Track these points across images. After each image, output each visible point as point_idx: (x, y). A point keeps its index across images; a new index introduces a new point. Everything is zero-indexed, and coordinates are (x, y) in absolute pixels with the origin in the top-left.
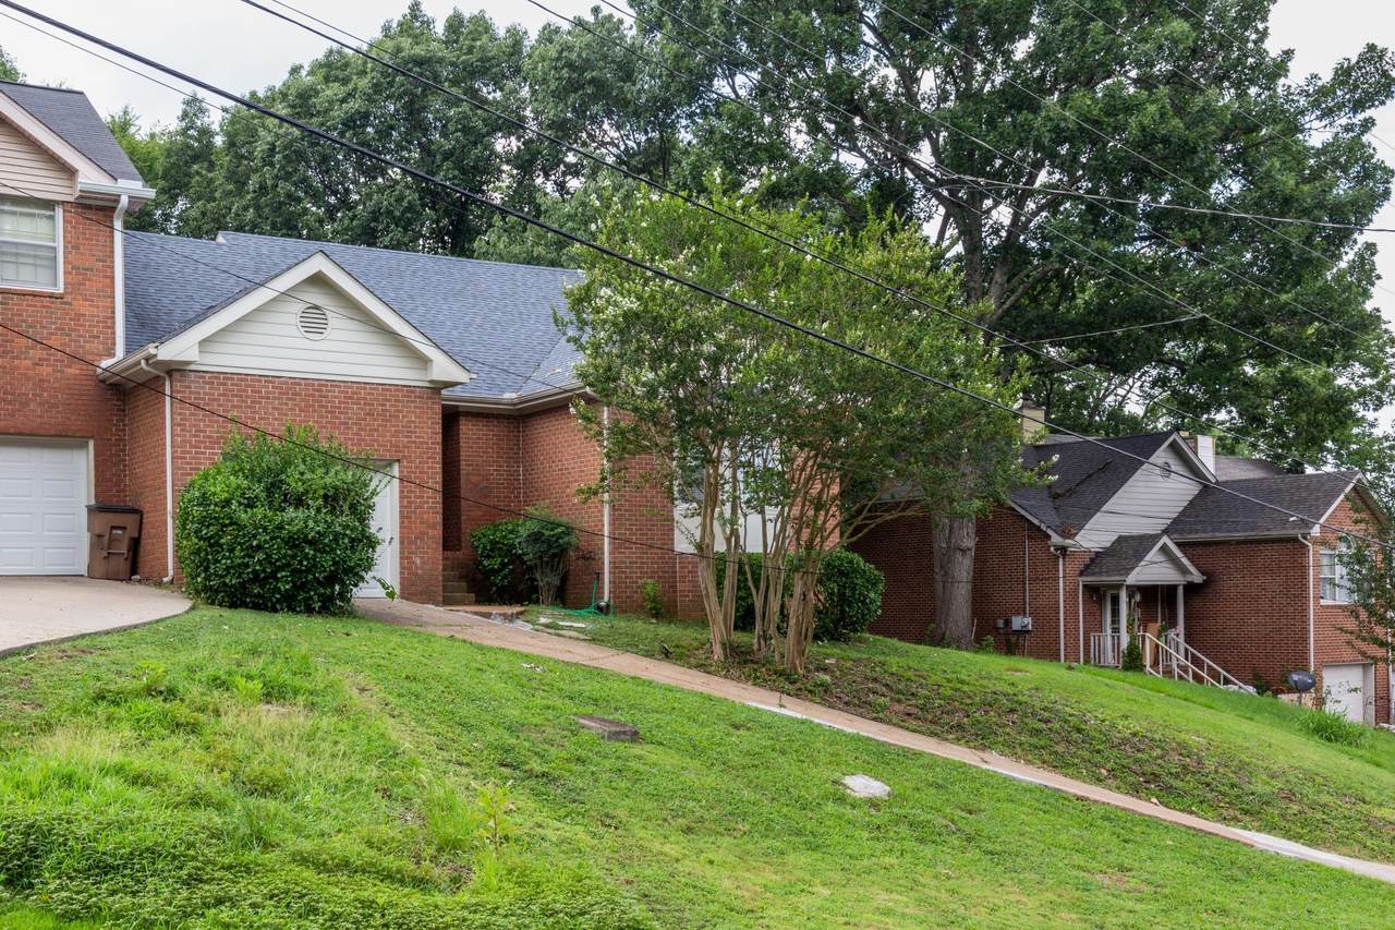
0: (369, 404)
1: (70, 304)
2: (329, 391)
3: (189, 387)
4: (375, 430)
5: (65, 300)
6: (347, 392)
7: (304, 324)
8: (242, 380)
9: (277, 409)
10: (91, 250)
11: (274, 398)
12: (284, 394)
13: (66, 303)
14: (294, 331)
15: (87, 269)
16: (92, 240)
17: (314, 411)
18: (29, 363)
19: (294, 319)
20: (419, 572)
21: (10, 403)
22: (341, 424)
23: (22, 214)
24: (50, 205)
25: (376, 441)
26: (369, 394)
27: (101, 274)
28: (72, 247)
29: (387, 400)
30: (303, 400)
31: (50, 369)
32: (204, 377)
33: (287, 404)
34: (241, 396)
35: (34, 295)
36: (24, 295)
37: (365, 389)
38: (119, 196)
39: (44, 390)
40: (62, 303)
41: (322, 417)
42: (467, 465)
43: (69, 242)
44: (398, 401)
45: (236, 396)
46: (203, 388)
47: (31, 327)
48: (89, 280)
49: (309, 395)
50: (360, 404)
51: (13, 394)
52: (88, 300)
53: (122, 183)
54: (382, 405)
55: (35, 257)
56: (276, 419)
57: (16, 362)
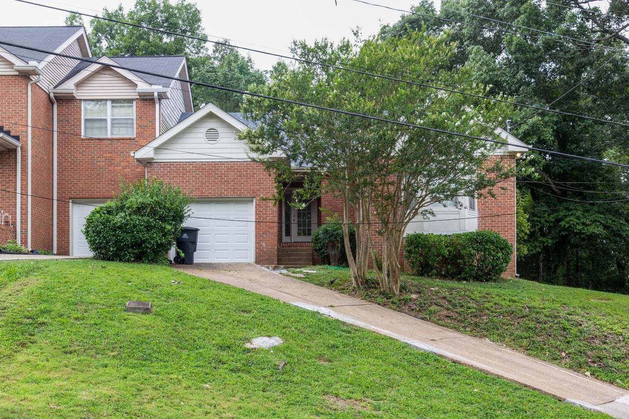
0: (239, 172)
1: (138, 142)
2: (220, 167)
3: (154, 170)
4: (242, 183)
5: (136, 140)
6: (228, 167)
7: (207, 137)
8: (178, 165)
9: (194, 177)
10: (147, 118)
11: (193, 172)
12: (197, 169)
13: (136, 141)
14: (202, 141)
15: (145, 126)
16: (147, 113)
17: (212, 176)
18: (121, 168)
19: (203, 135)
20: (265, 250)
21: (113, 185)
22: (225, 181)
23: (120, 107)
24: (130, 101)
25: (242, 188)
26: (240, 167)
27: (151, 127)
28: (139, 117)
29: (248, 169)
30: (206, 172)
31: (129, 170)
32: (161, 165)
33: (199, 174)
34: (177, 172)
35: (123, 139)
36: (119, 140)
37: (237, 164)
38: (154, 93)
39: (127, 179)
40: (134, 142)
41: (216, 179)
42: (325, 201)
43: (138, 116)
44: (254, 169)
45: (175, 172)
46: (160, 170)
47: (121, 153)
48: (146, 131)
49: (210, 169)
50: (234, 172)
51: (115, 181)
52: (145, 139)
53: (154, 87)
54: (246, 171)
55: (127, 124)
56: (194, 181)
57: (116, 168)
